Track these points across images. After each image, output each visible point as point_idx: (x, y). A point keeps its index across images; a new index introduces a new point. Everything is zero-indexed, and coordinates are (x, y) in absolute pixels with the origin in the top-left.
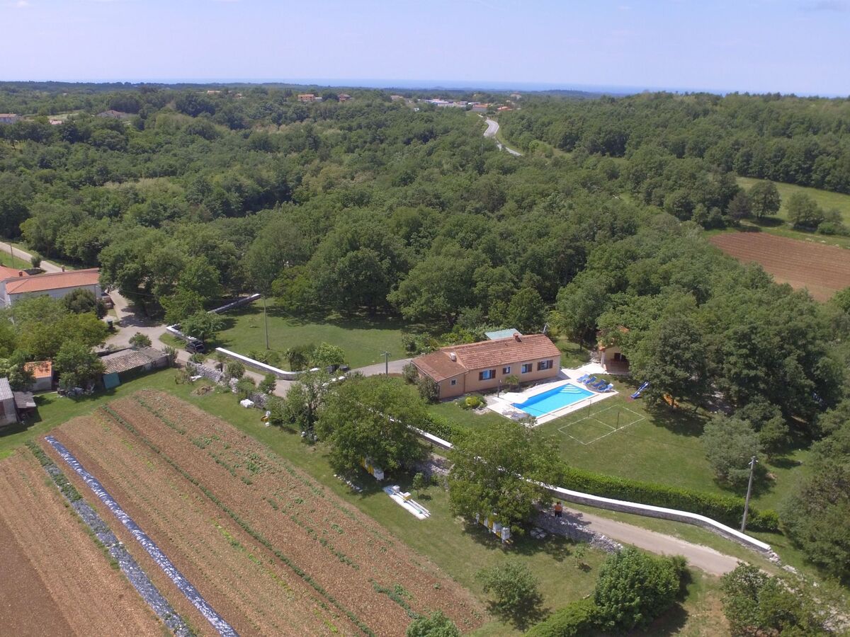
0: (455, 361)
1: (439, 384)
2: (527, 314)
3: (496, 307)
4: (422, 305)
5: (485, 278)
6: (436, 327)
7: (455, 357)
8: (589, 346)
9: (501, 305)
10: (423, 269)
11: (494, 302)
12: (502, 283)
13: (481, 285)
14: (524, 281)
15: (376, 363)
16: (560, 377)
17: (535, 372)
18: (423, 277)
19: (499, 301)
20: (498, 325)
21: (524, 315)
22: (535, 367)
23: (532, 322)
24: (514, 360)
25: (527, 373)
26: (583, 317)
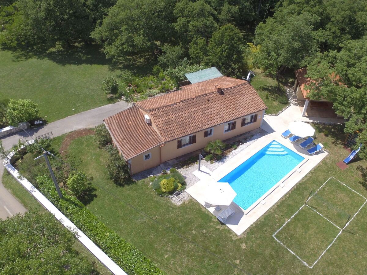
0: (150, 124)
1: (129, 162)
2: (228, 52)
3: (196, 43)
4: (124, 44)
5: (185, 13)
6: (141, 60)
7: (150, 120)
8: (284, 80)
9: (201, 41)
10: (123, 6)
11: (195, 39)
12: (202, 19)
13: (181, 21)
14: (223, 13)
15: (75, 112)
16: (265, 130)
17: (239, 129)
18: (123, 15)
19: (200, 37)
20: (198, 63)
21: (225, 54)
22: (239, 123)
23: (232, 61)
24: (217, 120)
25: (230, 132)
26: (287, 60)
